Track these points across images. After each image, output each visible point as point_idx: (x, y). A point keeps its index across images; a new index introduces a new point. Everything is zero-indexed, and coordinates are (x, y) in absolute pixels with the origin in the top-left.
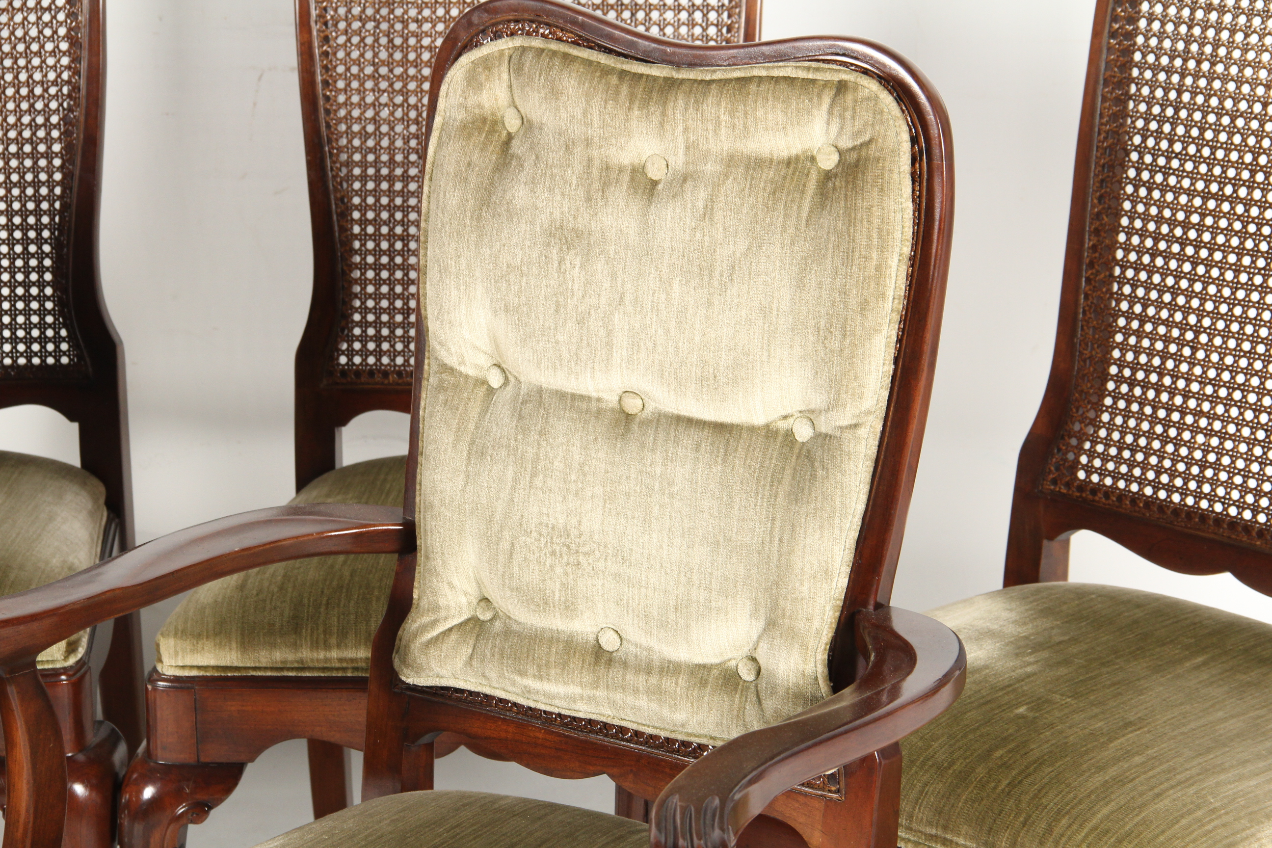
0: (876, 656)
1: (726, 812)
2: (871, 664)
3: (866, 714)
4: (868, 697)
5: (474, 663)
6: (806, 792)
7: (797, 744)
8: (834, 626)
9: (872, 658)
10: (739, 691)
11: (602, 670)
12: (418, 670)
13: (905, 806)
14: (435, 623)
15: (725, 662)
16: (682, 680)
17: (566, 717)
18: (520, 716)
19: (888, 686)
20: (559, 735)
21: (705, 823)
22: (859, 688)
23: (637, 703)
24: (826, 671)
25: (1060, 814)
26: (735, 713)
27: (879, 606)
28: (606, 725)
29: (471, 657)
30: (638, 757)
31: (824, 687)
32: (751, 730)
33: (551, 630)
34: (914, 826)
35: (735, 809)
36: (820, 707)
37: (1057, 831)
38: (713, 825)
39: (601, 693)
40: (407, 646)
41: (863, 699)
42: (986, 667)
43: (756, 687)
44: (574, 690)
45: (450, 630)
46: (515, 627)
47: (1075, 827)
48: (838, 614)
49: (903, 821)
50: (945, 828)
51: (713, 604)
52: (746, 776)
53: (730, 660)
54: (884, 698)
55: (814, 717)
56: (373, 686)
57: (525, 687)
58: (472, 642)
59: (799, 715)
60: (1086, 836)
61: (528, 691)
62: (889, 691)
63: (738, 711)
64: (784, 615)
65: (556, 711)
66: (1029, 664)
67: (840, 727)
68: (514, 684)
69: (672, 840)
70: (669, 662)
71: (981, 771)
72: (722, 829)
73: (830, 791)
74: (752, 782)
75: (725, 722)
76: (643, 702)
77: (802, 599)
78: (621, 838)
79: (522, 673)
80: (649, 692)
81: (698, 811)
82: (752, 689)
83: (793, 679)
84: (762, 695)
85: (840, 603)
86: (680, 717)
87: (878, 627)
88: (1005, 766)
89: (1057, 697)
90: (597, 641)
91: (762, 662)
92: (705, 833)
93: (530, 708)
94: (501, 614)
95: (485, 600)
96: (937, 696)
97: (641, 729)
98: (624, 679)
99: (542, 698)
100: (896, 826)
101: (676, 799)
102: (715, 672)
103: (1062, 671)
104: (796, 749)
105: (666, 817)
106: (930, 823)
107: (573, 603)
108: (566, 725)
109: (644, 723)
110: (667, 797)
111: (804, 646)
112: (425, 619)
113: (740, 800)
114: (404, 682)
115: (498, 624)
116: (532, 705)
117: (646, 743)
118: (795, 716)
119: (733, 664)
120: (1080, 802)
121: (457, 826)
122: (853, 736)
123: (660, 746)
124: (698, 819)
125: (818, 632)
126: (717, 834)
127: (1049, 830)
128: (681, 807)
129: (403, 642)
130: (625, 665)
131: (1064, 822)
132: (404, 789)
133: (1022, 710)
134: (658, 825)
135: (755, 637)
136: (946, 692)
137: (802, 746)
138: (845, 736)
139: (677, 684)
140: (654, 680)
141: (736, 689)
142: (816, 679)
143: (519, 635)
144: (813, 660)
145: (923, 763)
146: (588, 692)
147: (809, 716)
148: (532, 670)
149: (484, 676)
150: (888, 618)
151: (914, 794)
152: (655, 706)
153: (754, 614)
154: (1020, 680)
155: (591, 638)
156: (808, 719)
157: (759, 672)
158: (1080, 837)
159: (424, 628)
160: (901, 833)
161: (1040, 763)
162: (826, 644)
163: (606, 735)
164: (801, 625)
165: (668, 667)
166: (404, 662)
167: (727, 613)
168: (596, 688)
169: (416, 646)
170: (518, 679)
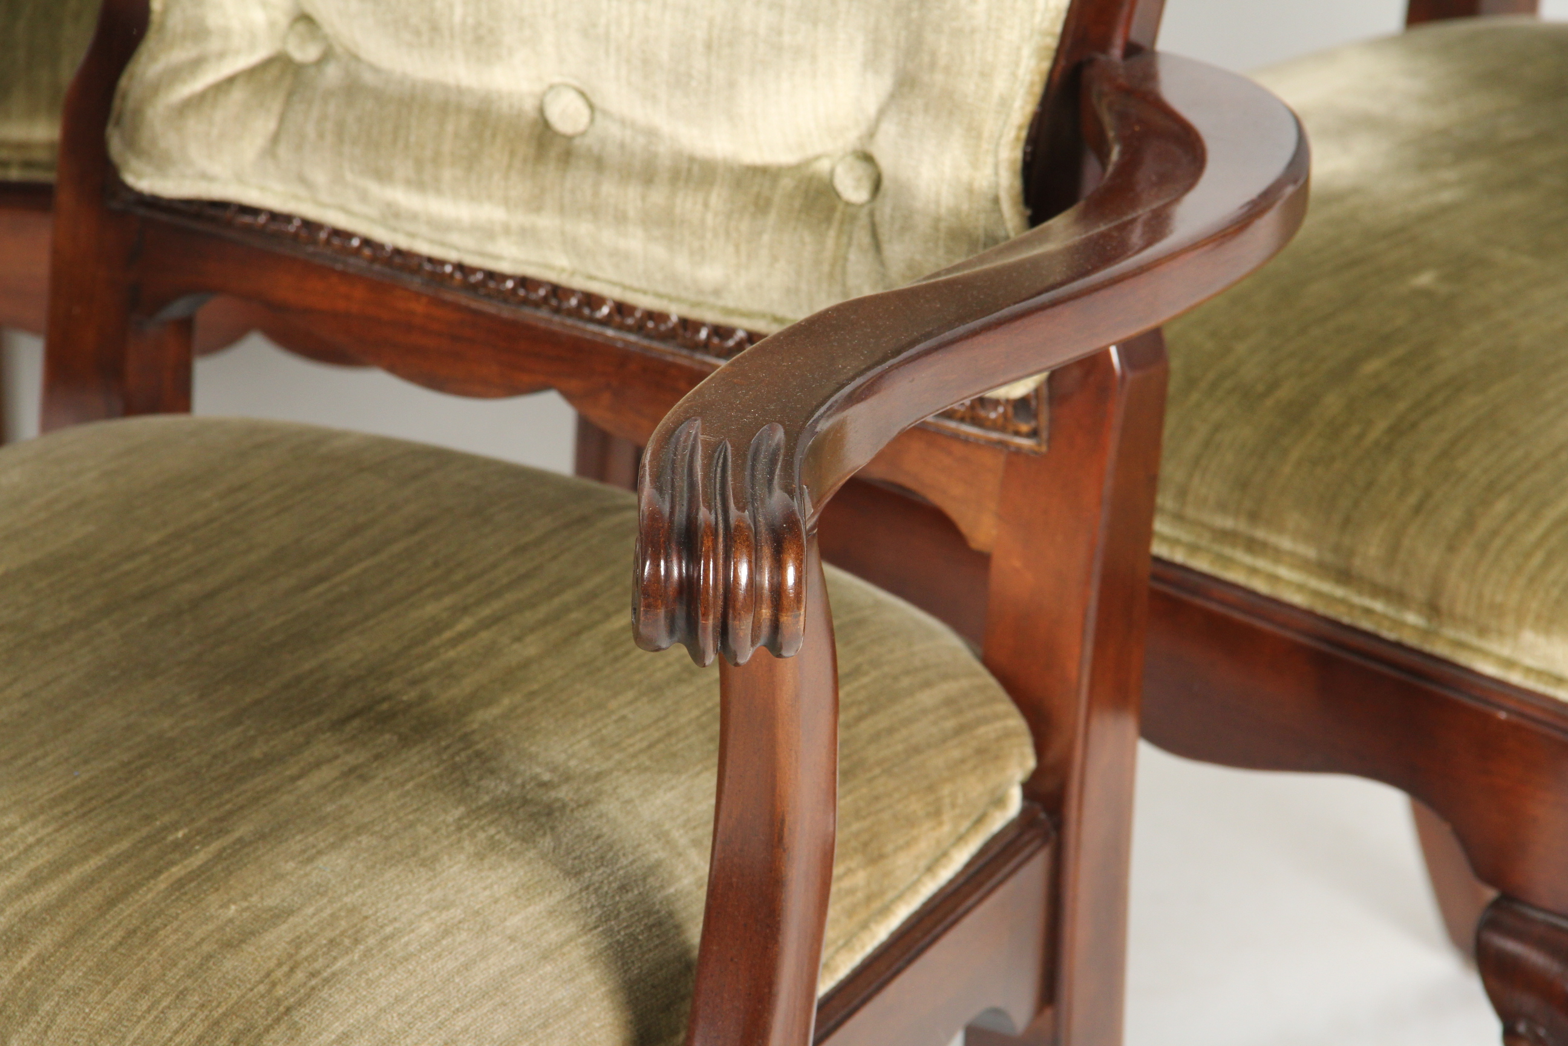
0: (1122, 153)
1: (799, 457)
2: (1110, 169)
3: (1095, 269)
4: (1103, 235)
5: (283, 151)
6: (968, 435)
7: (950, 326)
8: (1038, 89)
9: (1115, 155)
10: (835, 224)
11: (550, 172)
12: (163, 163)
13: (1171, 470)
14: (197, 64)
15: (807, 163)
16: (717, 198)
17: (473, 270)
18: (377, 267)
19: (1143, 213)
20: (457, 307)
21: (753, 476)
22: (1085, 218)
23: (623, 244)
24: (1018, 184)
25: (1491, 491)
26: (826, 268)
27: (1133, 50)
28: (557, 291)
29: (275, 139)
30: (623, 358)
31: (1011, 216)
32: (855, 296)
33: (445, 88)
34: (1190, 512)
35: (816, 451)
36: (1001, 252)
37: (1484, 525)
38: (770, 482)
39: (546, 222)
40: (138, 112)
41: (1090, 240)
42: (1355, 191)
43: (872, 214)
44: (492, 213)
45: (231, 80)
46: (368, 78)
47: (1522, 517)
48: (1046, 65)
49: (1165, 500)
50: (1254, 517)
51: (787, 39)
52: (842, 386)
53: (817, 158)
54: (1136, 236)
55: (987, 274)
56: (65, 198)
57: (389, 205)
58: (276, 106)
59: (956, 268)
60: (1545, 536)
61: (393, 214)
62: (1147, 224)
63: (833, 265)
64: (933, 65)
65: (453, 256)
66: (1445, 185)
67: (1039, 293)
68: (364, 197)
69: (685, 508)
70: (692, 159)
71: (1333, 402)
72: (790, 493)
73: (1017, 433)
74: (853, 399)
75: (804, 286)
76: (634, 242)
77: (973, 31)
78: (584, 521)
79: (383, 176)
80: (649, 221)
81: (740, 453)
82: (863, 219)
83: (947, 200)
84: (884, 233)
85: (1053, 42)
86: (711, 274)
87: (1128, 92)
88: (1385, 392)
89: (1500, 254)
90: (541, 111)
91: (886, 162)
92: (753, 496)
93: (398, 252)
94: (339, 50)
95: (305, 20)
96: (1247, 236)
97: (630, 298)
98: (596, 194)
99: (424, 230)
100: (1149, 511)
101: (695, 427)
102: (787, 183)
103: (1516, 200)
104: (948, 335)
105: (674, 462)
106: (1222, 507)
107: (491, 31)
108: (474, 288)
109: (636, 284)
110: (678, 424)
111: (974, 132)
112: (178, 55)
113: (828, 432)
114: (129, 190)
115: (332, 73)
116: (403, 242)
117: (639, 328)
118: (948, 271)
119: (824, 166)
120: (1537, 467)
121: (241, 488)
122: (1066, 312)
123: (670, 336)
124: (739, 469)
125: (1004, 103)
126: (777, 499)
127: (1469, 523)
128: (706, 444)
129: (130, 104)
130: (599, 163)
131: (1501, 506)
132: (131, 409)
133: (1425, 279)
134: (657, 479)
135: (872, 109)
136: (1266, 227)
137: (961, 330)
138: (1049, 312)
139: (706, 205)
140: (658, 196)
141: (828, 220)
142: (996, 200)
143: (378, 96)
144: (990, 160)
145: (1214, 386)
146: (520, 218)
147: (978, 269)
148: (403, 169)
149: (302, 180)
150: (1150, 75)
151: (1192, 447)
152: (659, 252)
153: (872, 61)
154: (1426, 217)
155: (529, 106)
156: (976, 277)
157: (877, 186)
158: (1532, 536)
159: (176, 74)
160: (1160, 526)
161: (1457, 386)
162: (1020, 128)
163: (557, 310)
164: (968, 87)
165: (689, 170)
166: (131, 144)
167: (814, 58)
168: (538, 209)
169: (157, 113)
170: (374, 188)
